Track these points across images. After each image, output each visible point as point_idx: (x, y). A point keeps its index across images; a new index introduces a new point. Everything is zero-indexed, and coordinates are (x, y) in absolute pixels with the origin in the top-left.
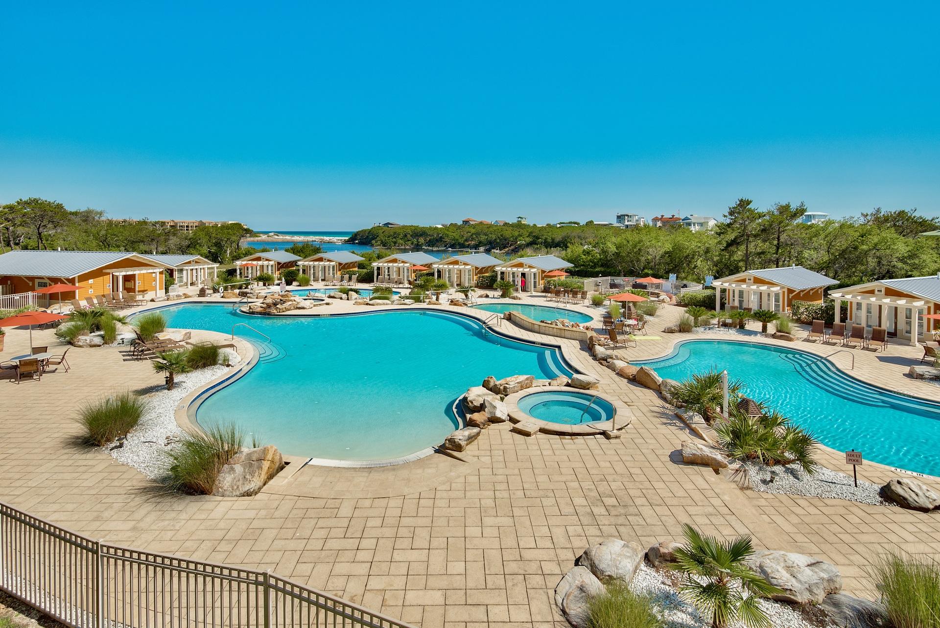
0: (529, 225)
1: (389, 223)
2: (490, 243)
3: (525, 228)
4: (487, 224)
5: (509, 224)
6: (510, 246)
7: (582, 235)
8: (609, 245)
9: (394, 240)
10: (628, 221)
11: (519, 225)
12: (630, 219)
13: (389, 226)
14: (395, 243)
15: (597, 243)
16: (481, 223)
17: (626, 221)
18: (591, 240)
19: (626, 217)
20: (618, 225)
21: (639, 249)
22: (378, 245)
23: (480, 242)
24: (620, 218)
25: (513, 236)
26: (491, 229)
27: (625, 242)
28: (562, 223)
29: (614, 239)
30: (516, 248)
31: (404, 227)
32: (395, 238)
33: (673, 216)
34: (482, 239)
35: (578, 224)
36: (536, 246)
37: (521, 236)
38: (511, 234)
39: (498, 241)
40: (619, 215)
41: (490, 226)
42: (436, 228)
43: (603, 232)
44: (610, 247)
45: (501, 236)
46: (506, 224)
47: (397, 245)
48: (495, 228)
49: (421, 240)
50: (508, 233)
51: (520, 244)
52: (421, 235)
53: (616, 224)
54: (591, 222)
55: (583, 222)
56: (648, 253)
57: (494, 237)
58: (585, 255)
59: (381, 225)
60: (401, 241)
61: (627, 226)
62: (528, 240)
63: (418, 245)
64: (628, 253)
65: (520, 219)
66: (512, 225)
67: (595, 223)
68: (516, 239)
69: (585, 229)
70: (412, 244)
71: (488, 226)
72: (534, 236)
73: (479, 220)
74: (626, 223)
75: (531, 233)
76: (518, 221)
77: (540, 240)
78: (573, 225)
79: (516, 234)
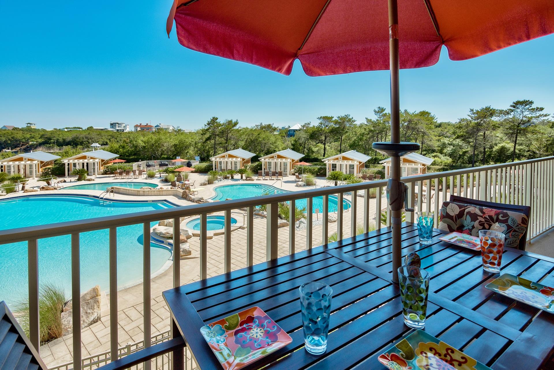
0: (39, 130)
3: (35, 132)
5: (18, 128)
6: (21, 147)
10: (118, 127)
11: (29, 129)
12: (119, 126)
17: (117, 127)
19: (117, 125)
20: (112, 129)
24: (113, 125)
25: (25, 138)
28: (68, 128)
30: (29, 147)
33: (147, 124)
35: (82, 128)
37: (33, 138)
38: (23, 136)
39: (9, 142)
40: (112, 123)
45: (12, 138)
46: (15, 129)
48: (4, 132)
50: (19, 136)
51: (32, 144)
53: (110, 129)
54: (91, 127)
55: (85, 128)
57: (4, 139)
61: (118, 130)
62: (40, 141)
65: (29, 125)
66: (22, 130)
67: (94, 128)
68: (28, 140)
72: (46, 138)
74: (117, 128)
75: (42, 135)
76: (27, 126)
77: (52, 141)
78: (78, 129)
79: (28, 136)
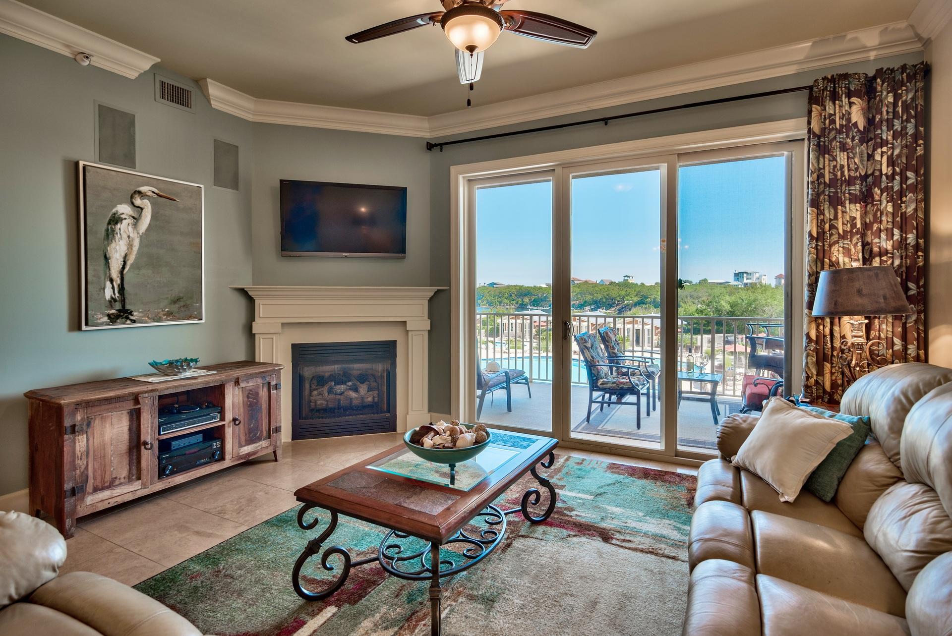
0: (637, 284)
1: (493, 283)
2: (596, 302)
3: (632, 287)
4: (592, 284)
5: (615, 283)
6: (616, 306)
7: (695, 294)
8: (723, 303)
9: (499, 299)
10: (747, 279)
11: (625, 284)
12: (749, 277)
13: (495, 286)
14: (500, 302)
15: (711, 302)
16: (586, 282)
17: (745, 279)
18: (705, 298)
19: (745, 275)
20: (736, 283)
21: (755, 308)
22: (484, 305)
23: (585, 302)
24: (738, 276)
25: (620, 296)
26: (597, 289)
27: (739, 301)
29: (728, 298)
30: (623, 308)
31: (509, 287)
32: (500, 297)
34: (587, 298)
35: (691, 282)
36: (644, 306)
37: (629, 295)
38: (618, 293)
39: (604, 300)
40: (737, 272)
41: (595, 285)
42: (540, 288)
43: (717, 291)
44: (724, 306)
45: (608, 295)
46: (612, 283)
47: (502, 304)
48: (601, 287)
49: (526, 300)
50: (614, 293)
51: (627, 304)
52: (526, 295)
53: (733, 283)
54: (705, 280)
55: (696, 281)
56: (764, 312)
57: (600, 296)
58: (698, 313)
59: (486, 285)
60: (506, 301)
61: (746, 284)
62: (636, 299)
63: (522, 304)
64: (743, 311)
65: (626, 278)
66: (619, 284)
67: (709, 281)
68: (623, 298)
69: (698, 288)
70: (517, 303)
71: (594, 285)
72: (642, 296)
73: (584, 279)
74: (745, 281)
75: (639, 292)
76: (625, 280)
77: (649, 300)
79: (623, 293)
